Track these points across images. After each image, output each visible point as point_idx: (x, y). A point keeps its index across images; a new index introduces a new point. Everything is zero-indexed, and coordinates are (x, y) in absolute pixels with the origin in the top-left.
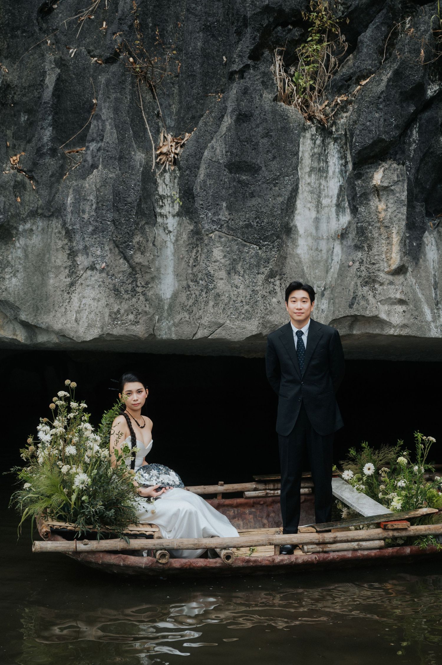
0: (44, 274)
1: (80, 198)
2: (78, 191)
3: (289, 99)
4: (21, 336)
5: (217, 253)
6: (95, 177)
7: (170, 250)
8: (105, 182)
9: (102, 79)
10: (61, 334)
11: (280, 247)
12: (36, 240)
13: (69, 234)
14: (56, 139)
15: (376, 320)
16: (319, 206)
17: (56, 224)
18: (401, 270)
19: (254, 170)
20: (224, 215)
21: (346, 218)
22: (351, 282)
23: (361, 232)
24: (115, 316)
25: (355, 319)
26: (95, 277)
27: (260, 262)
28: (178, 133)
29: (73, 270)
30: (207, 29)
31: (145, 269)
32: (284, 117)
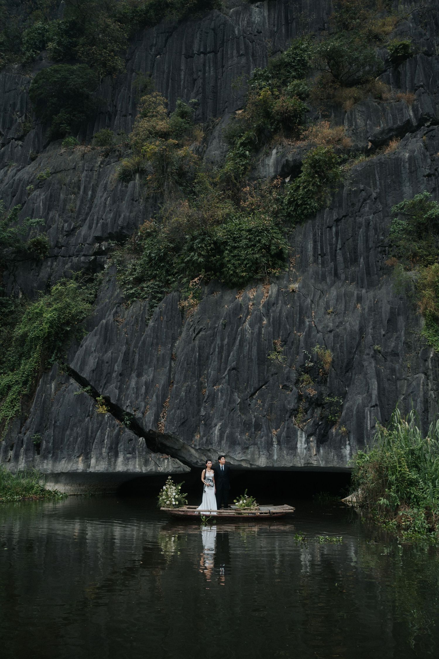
0: (254, 455)
1: (261, 442)
2: (261, 441)
3: (296, 425)
4: (249, 466)
5: (285, 452)
6: (263, 439)
7: (276, 451)
8: (265, 440)
9: (263, 421)
10: (258, 466)
11: (295, 451)
12: (252, 449)
13: (259, 448)
14: (255, 431)
15: (312, 463)
16: (301, 443)
17: (256, 446)
18: (316, 455)
19: (290, 437)
20: (286, 445)
21: (306, 445)
22: (308, 457)
23: (309, 448)
24: (267, 463)
25: (308, 463)
26: (264, 456)
27: (292, 454)
28: (276, 430)
29: (259, 455)
30: (280, 410)
31: (272, 454)
32: (295, 428)
